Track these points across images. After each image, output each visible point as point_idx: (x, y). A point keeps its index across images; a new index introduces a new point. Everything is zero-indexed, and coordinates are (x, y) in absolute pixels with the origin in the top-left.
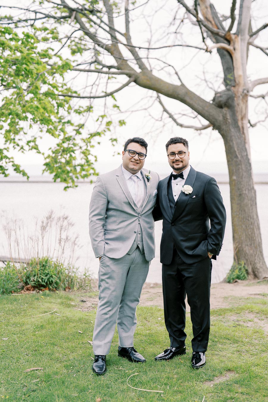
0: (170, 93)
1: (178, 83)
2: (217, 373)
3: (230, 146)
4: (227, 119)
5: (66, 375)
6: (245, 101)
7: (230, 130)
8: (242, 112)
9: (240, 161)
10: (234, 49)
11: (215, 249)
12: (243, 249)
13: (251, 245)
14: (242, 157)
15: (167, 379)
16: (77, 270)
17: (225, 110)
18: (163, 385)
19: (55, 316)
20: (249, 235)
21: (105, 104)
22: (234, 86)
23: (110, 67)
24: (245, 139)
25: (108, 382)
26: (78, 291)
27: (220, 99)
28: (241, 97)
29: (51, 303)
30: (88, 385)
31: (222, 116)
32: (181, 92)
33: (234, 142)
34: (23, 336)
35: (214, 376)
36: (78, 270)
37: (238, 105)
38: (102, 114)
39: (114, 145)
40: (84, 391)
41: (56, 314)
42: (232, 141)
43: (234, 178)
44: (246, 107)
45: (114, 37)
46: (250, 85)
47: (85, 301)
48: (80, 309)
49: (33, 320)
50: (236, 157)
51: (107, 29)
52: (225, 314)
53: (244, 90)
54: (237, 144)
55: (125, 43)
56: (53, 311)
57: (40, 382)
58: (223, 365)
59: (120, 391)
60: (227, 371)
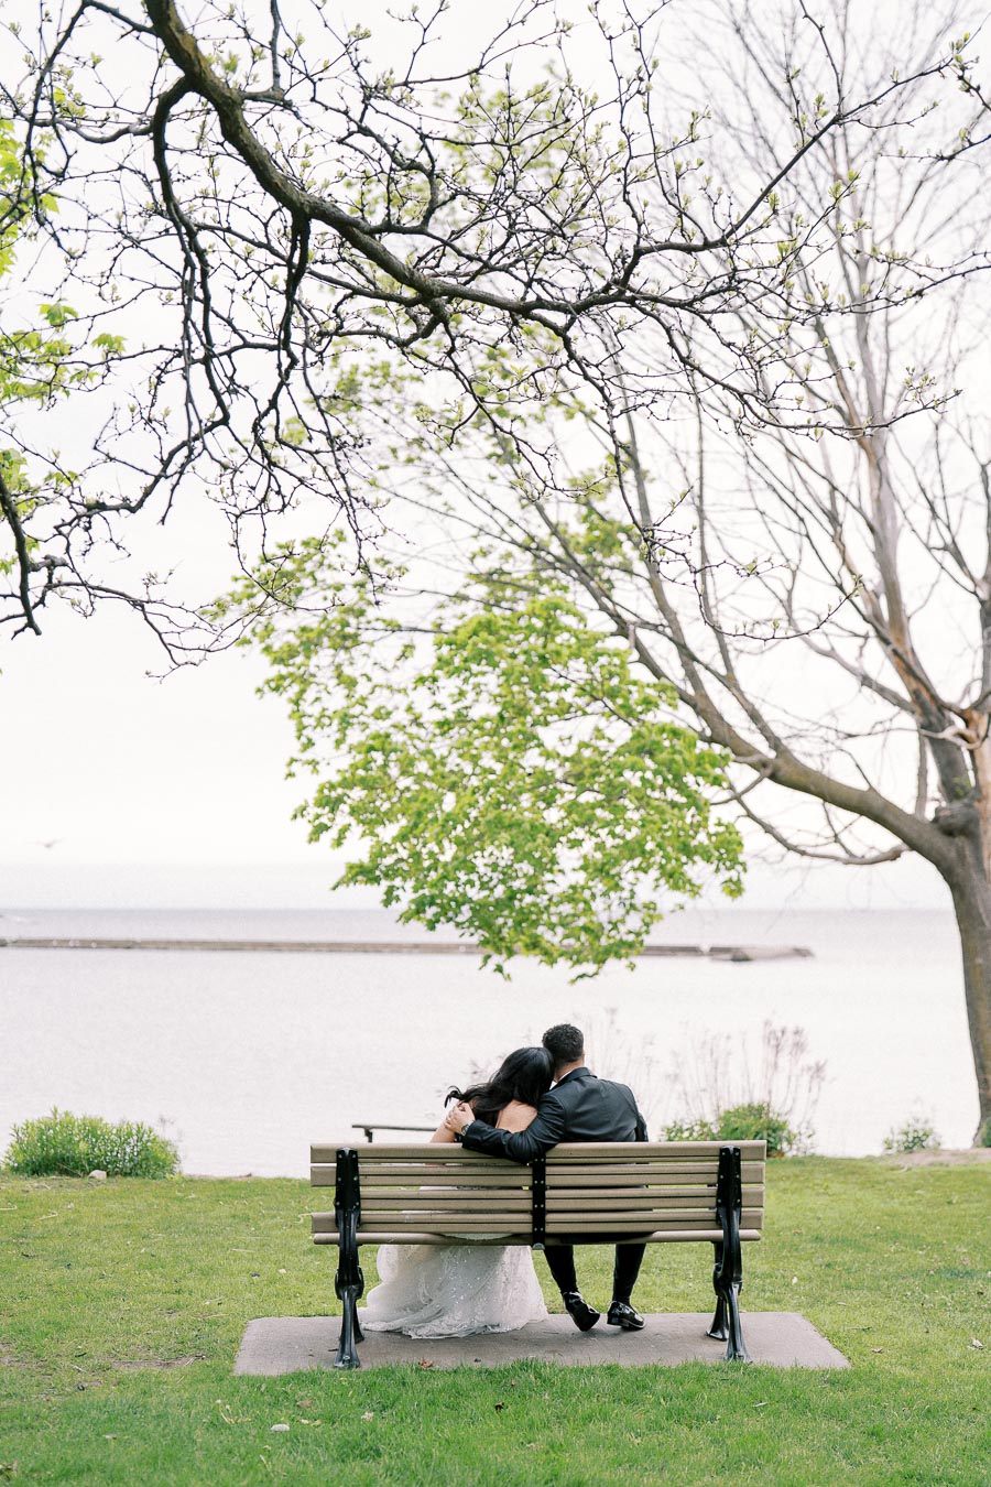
3: (970, 903)
4: (964, 855)
7: (970, 875)
22: (979, 801)
27: (951, 821)
31: (956, 850)
33: (979, 898)
37: (985, 832)
42: (974, 895)
43: (979, 961)
50: (983, 924)
54: (983, 900)
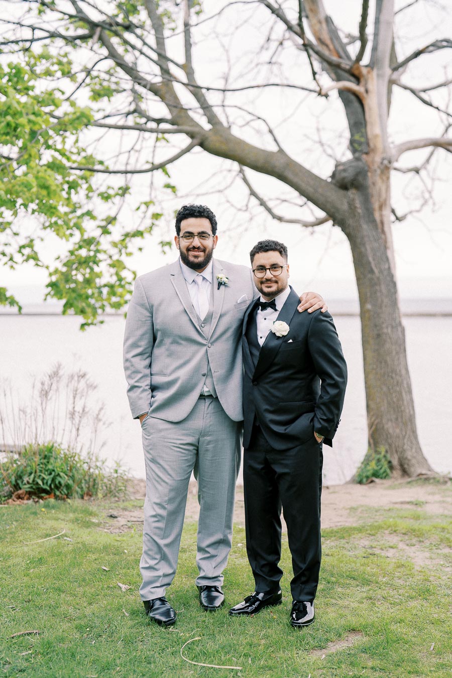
0: (259, 164)
1: (273, 148)
2: (332, 636)
3: (361, 253)
4: (356, 207)
5: (78, 642)
6: (384, 178)
7: (360, 226)
8: (380, 195)
9: (378, 278)
10: (367, 91)
11: (326, 427)
12: (383, 427)
13: (397, 419)
14: (381, 272)
15: (248, 647)
16: (103, 463)
17: (352, 193)
18: (242, 657)
19: (64, 542)
20: (394, 402)
21: (152, 183)
22: (367, 153)
23: (159, 121)
24: (386, 242)
25: (148, 653)
26: (105, 500)
27: (344, 175)
28: (379, 172)
29: (57, 519)
30: (115, 659)
31: (348, 202)
32: (279, 163)
33: (368, 247)
34: (8, 576)
35: (327, 640)
36: (105, 464)
37: (374, 184)
38: (147, 199)
39: (164, 253)
40: (108, 669)
41: (65, 538)
42: (364, 245)
43: (369, 306)
44: (388, 188)
45: (165, 71)
46: (393, 152)
47: (116, 515)
48: (106, 530)
49: (26, 549)
50: (372, 271)
51: (155, 56)
52: (350, 536)
53: (383, 159)
54: (373, 249)
55: (185, 81)
56: (60, 533)
57: (33, 655)
58: (343, 622)
59: (170, 668)
60: (350, 631)
